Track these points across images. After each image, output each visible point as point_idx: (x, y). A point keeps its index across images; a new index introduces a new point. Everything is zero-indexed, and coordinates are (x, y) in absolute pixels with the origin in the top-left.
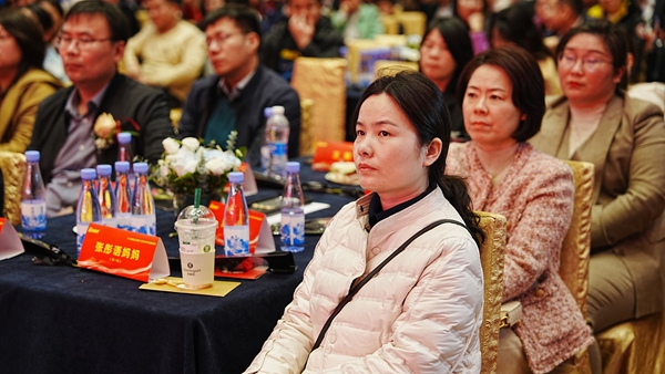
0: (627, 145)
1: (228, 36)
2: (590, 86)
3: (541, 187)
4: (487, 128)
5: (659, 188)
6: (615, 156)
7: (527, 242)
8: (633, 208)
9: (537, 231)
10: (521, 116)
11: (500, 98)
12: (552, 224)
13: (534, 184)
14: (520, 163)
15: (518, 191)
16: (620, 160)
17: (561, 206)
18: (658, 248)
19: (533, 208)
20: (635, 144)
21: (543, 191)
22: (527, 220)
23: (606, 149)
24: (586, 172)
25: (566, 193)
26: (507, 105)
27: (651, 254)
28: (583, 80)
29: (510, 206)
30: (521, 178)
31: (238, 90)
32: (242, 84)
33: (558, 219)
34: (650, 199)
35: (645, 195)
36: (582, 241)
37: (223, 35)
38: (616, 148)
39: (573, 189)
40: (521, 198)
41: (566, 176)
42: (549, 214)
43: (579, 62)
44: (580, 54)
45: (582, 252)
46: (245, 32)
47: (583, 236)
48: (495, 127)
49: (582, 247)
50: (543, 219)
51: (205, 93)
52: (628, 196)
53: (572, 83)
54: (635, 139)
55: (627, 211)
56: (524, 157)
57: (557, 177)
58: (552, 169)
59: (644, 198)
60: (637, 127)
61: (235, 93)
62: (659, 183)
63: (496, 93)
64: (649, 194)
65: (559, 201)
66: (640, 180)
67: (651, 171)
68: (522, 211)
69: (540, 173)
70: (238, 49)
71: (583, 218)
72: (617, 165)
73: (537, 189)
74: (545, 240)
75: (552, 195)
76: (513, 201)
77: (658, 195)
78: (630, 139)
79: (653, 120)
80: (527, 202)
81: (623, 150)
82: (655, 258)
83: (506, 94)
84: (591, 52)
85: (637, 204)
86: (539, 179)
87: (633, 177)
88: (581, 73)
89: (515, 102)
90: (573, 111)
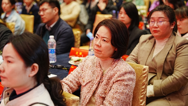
0: (173, 56)
1: (46, 9)
2: (161, 31)
3: (119, 77)
4: (100, 52)
5: (184, 74)
6: (168, 60)
7: (111, 100)
8: (173, 82)
9: (115, 96)
10: (115, 49)
11: (106, 41)
12: (122, 93)
13: (116, 76)
14: (114, 66)
15: (110, 78)
16: (170, 61)
17: (127, 85)
18: (185, 98)
19: (115, 86)
20: (176, 56)
21: (119, 79)
22: (112, 91)
23: (165, 57)
24: (144, 70)
25: (129, 80)
26: (109, 45)
27: (182, 100)
28: (158, 29)
29: (107, 84)
30: (112, 73)
31: (51, 28)
32: (52, 26)
33: (125, 91)
34: (180, 78)
35: (178, 76)
36: (141, 98)
37: (44, 9)
38: (169, 57)
39: (135, 77)
40: (111, 82)
41: (130, 73)
42: (121, 89)
43: (156, 22)
44: (156, 19)
45: (141, 103)
46: (53, 8)
47: (142, 96)
48: (102, 53)
49: (141, 101)
50: (118, 91)
51: (42, 28)
52: (172, 76)
53: (154, 31)
54: (177, 54)
55: (171, 83)
56: (116, 63)
57: (126, 73)
58: (123, 70)
59: (177, 78)
60: (178, 49)
61: (49, 29)
62: (185, 72)
63: (105, 39)
64: (180, 76)
65: (126, 83)
66: (177, 70)
67: (182, 67)
68: (111, 87)
69: (119, 71)
70: (50, 13)
71: (142, 89)
72: (169, 63)
73: (117, 78)
74: (118, 100)
75: (123, 80)
76: (109, 82)
77: (184, 77)
78: (175, 53)
79: (185, 46)
80: (114, 83)
81: (172, 58)
82: (184, 102)
83: (109, 40)
84: (160, 18)
85: (175, 80)
86: (118, 73)
87: (175, 69)
88: (157, 26)
89: (112, 44)
90: (156, 41)
